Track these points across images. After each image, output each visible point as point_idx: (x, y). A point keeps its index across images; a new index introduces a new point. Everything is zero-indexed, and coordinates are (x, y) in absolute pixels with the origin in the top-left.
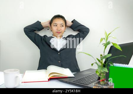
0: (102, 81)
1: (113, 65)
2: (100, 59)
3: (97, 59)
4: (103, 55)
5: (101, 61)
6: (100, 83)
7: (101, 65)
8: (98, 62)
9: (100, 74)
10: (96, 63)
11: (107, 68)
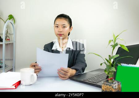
0: (110, 79)
1: (120, 65)
2: (108, 59)
3: (106, 59)
4: (111, 56)
5: (110, 61)
6: (108, 81)
7: (109, 65)
8: (106, 62)
9: (109, 73)
10: (105, 63)
11: (115, 68)
